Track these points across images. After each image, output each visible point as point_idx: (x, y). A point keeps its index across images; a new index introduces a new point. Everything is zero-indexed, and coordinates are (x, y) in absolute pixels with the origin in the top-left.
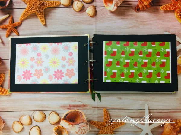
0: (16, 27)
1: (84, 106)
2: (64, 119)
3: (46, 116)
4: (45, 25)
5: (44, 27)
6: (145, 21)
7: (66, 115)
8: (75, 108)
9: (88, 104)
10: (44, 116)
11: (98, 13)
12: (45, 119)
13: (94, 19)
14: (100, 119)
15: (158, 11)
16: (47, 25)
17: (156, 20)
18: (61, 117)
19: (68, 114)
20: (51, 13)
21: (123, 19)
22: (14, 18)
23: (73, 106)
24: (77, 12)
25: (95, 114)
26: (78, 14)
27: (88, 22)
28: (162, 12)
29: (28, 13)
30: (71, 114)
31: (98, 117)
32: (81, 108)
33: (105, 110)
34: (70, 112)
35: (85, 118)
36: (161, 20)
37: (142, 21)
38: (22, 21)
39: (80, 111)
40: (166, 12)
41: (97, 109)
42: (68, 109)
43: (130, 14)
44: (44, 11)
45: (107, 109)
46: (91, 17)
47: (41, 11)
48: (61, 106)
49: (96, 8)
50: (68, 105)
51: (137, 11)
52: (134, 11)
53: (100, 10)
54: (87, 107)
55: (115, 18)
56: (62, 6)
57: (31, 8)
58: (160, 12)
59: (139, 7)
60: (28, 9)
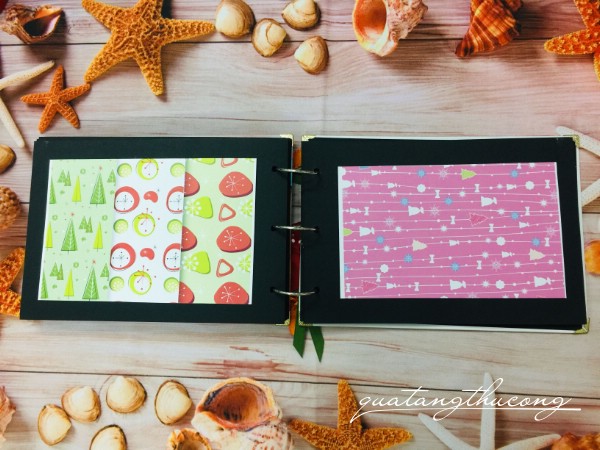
0: (72, 102)
1: (273, 367)
2: (205, 408)
3: (145, 393)
4: (163, 97)
5: (158, 102)
6: (489, 88)
7: (211, 395)
8: (244, 374)
9: (285, 362)
10: (141, 394)
11: (334, 61)
12: (143, 404)
13: (318, 80)
14: (324, 414)
15: (539, 58)
16: (169, 96)
17: (529, 86)
18: (195, 402)
19: (220, 393)
20: (184, 59)
21: (418, 81)
22: (68, 73)
23: (236, 366)
24: (267, 56)
25: (309, 398)
26: (270, 63)
27: (300, 89)
29: (111, 59)
30: (230, 393)
31: (319, 409)
32: (264, 375)
33: (344, 386)
34: (226, 386)
35: (274, 409)
36: (546, 85)
38: (91, 83)
39: (258, 384)
40: (562, 59)
41: (314, 379)
42: (220, 375)
43: (441, 64)
44: (162, 53)
45: (350, 382)
46: (310, 72)
47: (154, 52)
48: (198, 364)
49: (328, 43)
50: (222, 362)
51: (465, 55)
52: (453, 54)
53: (340, 52)
54: (284, 371)
55: (392, 77)
56: (219, 38)
57: (121, 44)
58: (545, 60)
59: (472, 43)
60: (112, 45)
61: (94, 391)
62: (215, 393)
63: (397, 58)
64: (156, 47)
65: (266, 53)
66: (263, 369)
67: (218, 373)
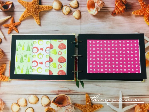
0: (16, 26)
1: (70, 91)
2: (54, 102)
3: (38, 99)
4: (40, 25)
5: (39, 26)
6: (120, 23)
7: (55, 99)
8: (63, 93)
9: (73, 90)
10: (37, 99)
11: (82, 16)
12: (38, 102)
13: (79, 21)
15: (130, 16)
16: (42, 25)
17: (129, 23)
18: (51, 100)
19: (57, 98)
20: (45, 15)
21: (103, 21)
22: (15, 19)
23: (61, 91)
25: (79, 98)
26: (67, 17)
27: (74, 23)
28: (134, 16)
29: (26, 15)
30: (59, 98)
31: (81, 101)
32: (68, 93)
33: (87, 95)
34: (58, 96)
36: (133, 22)
37: (118, 23)
38: (21, 21)
39: (66, 95)
40: (136, 16)
41: (80, 94)
43: (108, 17)
44: (39, 14)
45: (89, 94)
46: (76, 19)
47: (37, 14)
48: (51, 91)
49: (81, 12)
50: (57, 91)
51: (114, 15)
52: (111, 15)
53: (84, 14)
54: (73, 92)
55: (96, 20)
56: (53, 10)
57: (29, 11)
59: (115, 12)
60: (26, 12)
61: (25, 99)
62: (56, 98)
63: (98, 16)
64: (38, 12)
65: (66, 14)
66: (67, 92)
67: (57, 93)
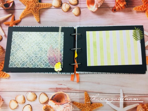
1: (68, 89)
2: (52, 99)
3: (37, 96)
4: (39, 22)
5: (38, 24)
6: (120, 19)
7: (53, 96)
8: (61, 91)
9: (72, 88)
10: (35, 96)
11: (82, 13)
12: (36, 99)
13: (78, 18)
14: (81, 100)
15: (131, 12)
16: (41, 22)
17: (130, 19)
18: (49, 98)
20: (45, 13)
22: (15, 17)
23: (59, 89)
24: (65, 12)
25: (78, 96)
26: (66, 14)
27: (74, 20)
29: (26, 13)
30: (58, 96)
31: (80, 99)
32: (66, 91)
33: (86, 93)
34: (57, 94)
35: (69, 99)
38: (21, 19)
39: (65, 93)
40: (138, 12)
41: (79, 92)
43: (108, 13)
46: (76, 16)
48: (50, 88)
49: (80, 8)
50: (56, 88)
51: (114, 11)
52: (111, 11)
53: (83, 11)
55: (96, 17)
56: (53, 7)
57: (29, 9)
58: (134, 12)
59: (116, 8)
60: (26, 10)
61: (23, 96)
64: (37, 10)
65: (65, 11)
66: (66, 89)
67: (55, 91)
